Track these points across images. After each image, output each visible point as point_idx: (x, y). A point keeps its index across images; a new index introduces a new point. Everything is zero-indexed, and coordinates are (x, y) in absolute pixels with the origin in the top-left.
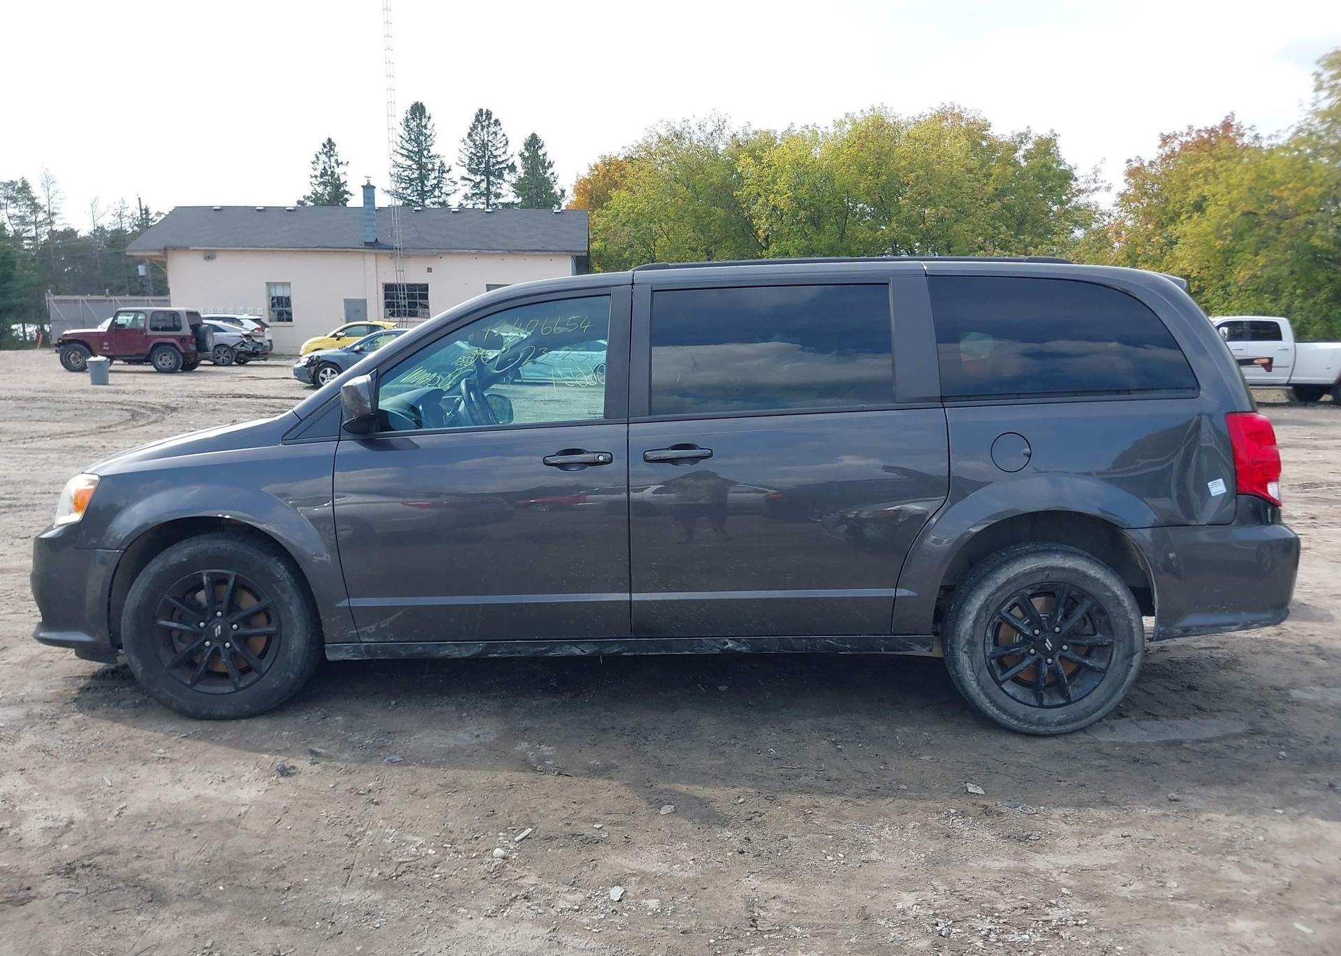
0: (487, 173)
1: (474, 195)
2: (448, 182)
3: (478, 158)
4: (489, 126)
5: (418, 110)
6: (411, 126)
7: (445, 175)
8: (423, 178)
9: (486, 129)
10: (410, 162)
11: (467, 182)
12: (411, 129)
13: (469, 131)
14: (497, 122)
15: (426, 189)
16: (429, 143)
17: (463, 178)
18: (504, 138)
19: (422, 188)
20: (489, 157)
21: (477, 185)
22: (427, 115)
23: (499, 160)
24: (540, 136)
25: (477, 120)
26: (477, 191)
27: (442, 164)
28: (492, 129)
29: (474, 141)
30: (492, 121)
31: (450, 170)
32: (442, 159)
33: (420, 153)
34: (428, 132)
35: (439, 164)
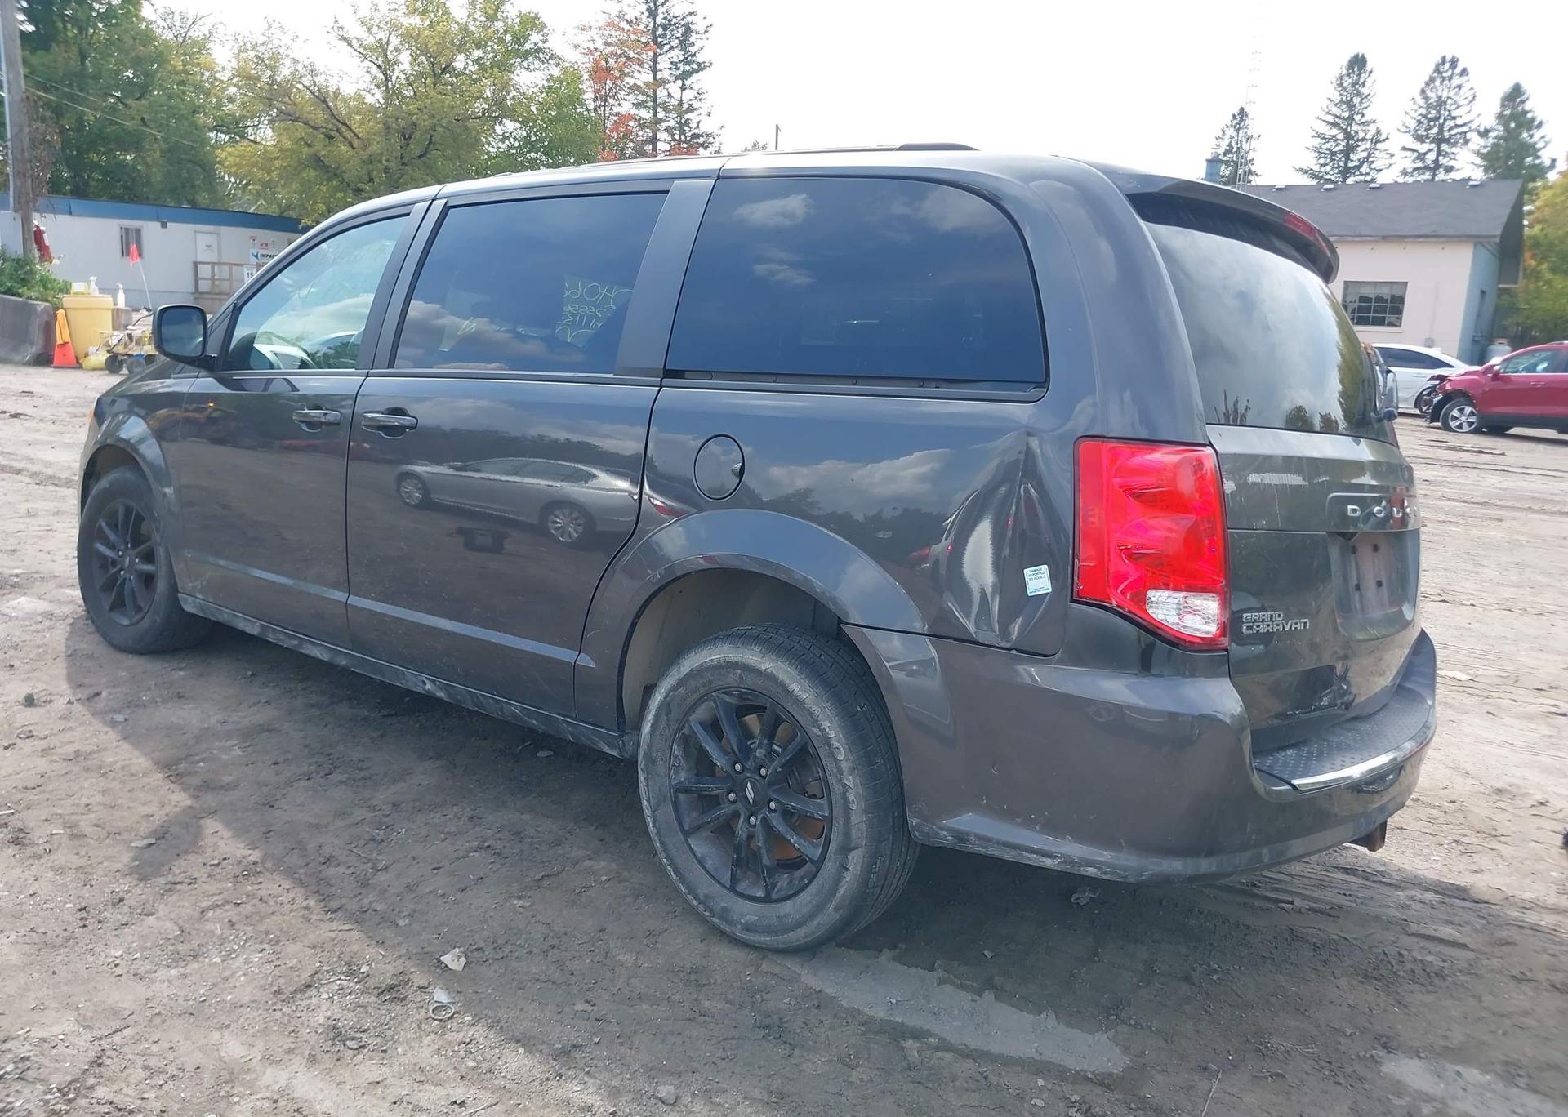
0: (1439, 140)
1: (1416, 169)
2: (1383, 154)
3: (1430, 120)
4: (1451, 78)
5: (1358, 63)
6: (1345, 85)
7: (1379, 146)
8: (1349, 150)
9: (1446, 82)
10: (1335, 131)
11: (1408, 153)
12: (1345, 89)
13: (1423, 85)
14: (1464, 72)
15: (1350, 165)
16: (1364, 105)
17: (1405, 149)
18: (1472, 92)
19: (1346, 163)
20: (1445, 119)
21: (1421, 157)
22: (1368, 68)
23: (1459, 121)
24: (1525, 86)
25: (1437, 70)
26: (1420, 165)
27: (1379, 132)
28: (1456, 81)
29: (1427, 98)
30: (1458, 70)
31: (1387, 138)
32: (1378, 125)
33: (1351, 119)
34: (1365, 91)
35: (1374, 131)
